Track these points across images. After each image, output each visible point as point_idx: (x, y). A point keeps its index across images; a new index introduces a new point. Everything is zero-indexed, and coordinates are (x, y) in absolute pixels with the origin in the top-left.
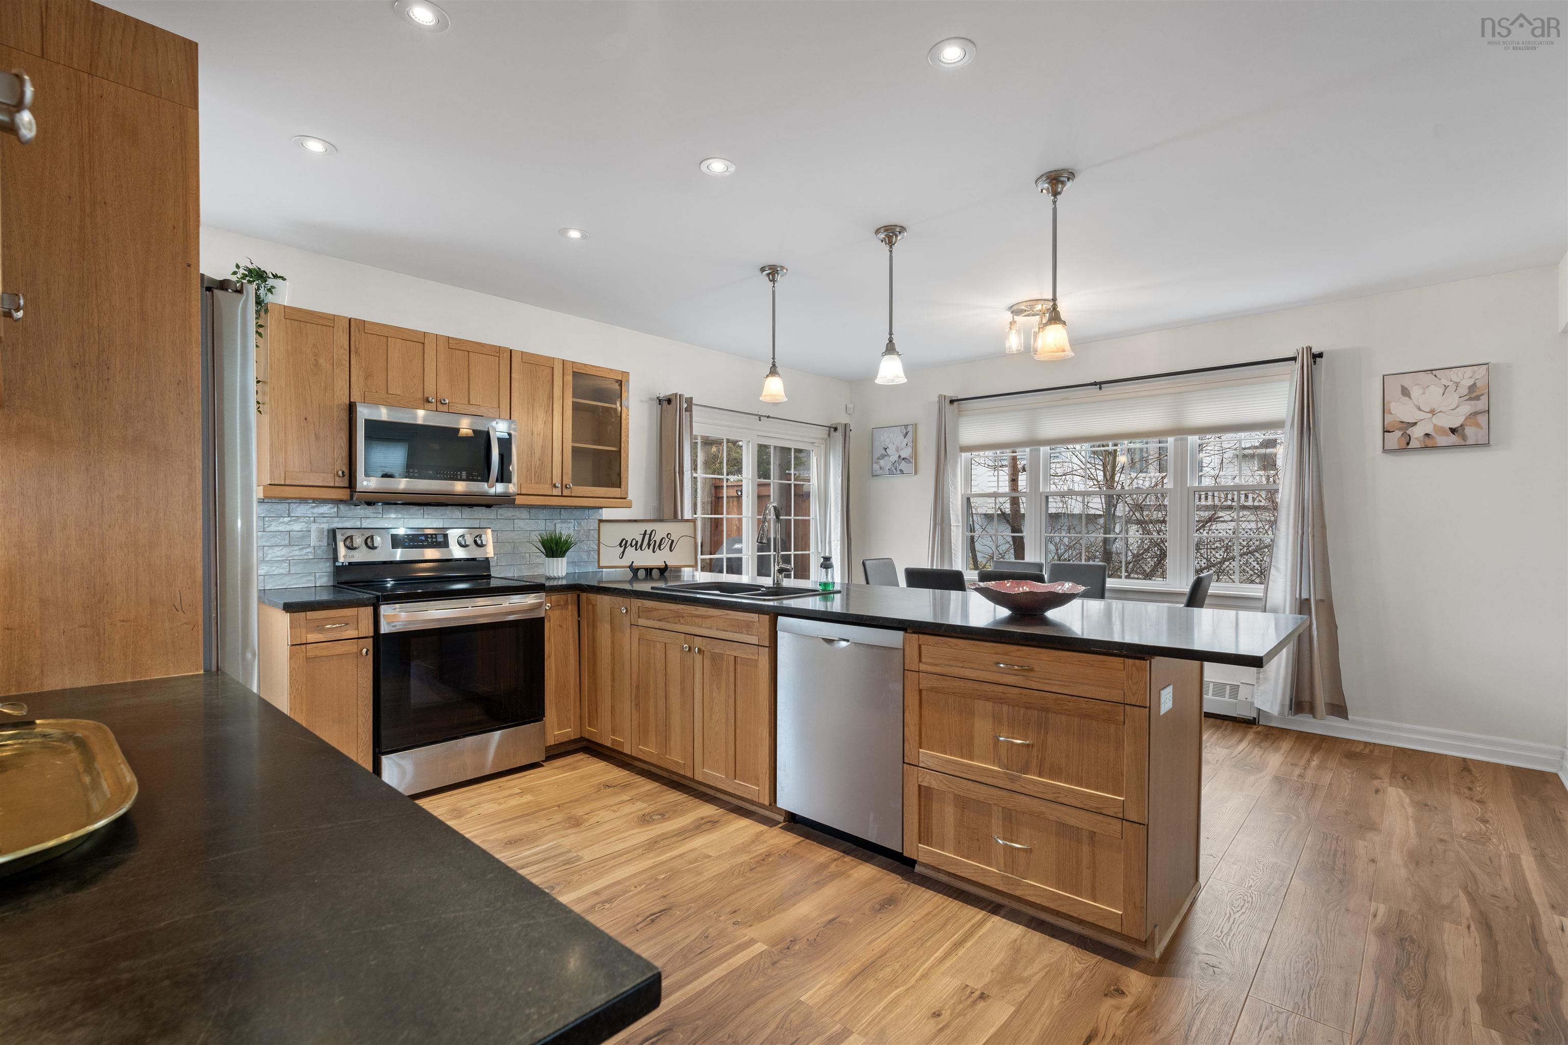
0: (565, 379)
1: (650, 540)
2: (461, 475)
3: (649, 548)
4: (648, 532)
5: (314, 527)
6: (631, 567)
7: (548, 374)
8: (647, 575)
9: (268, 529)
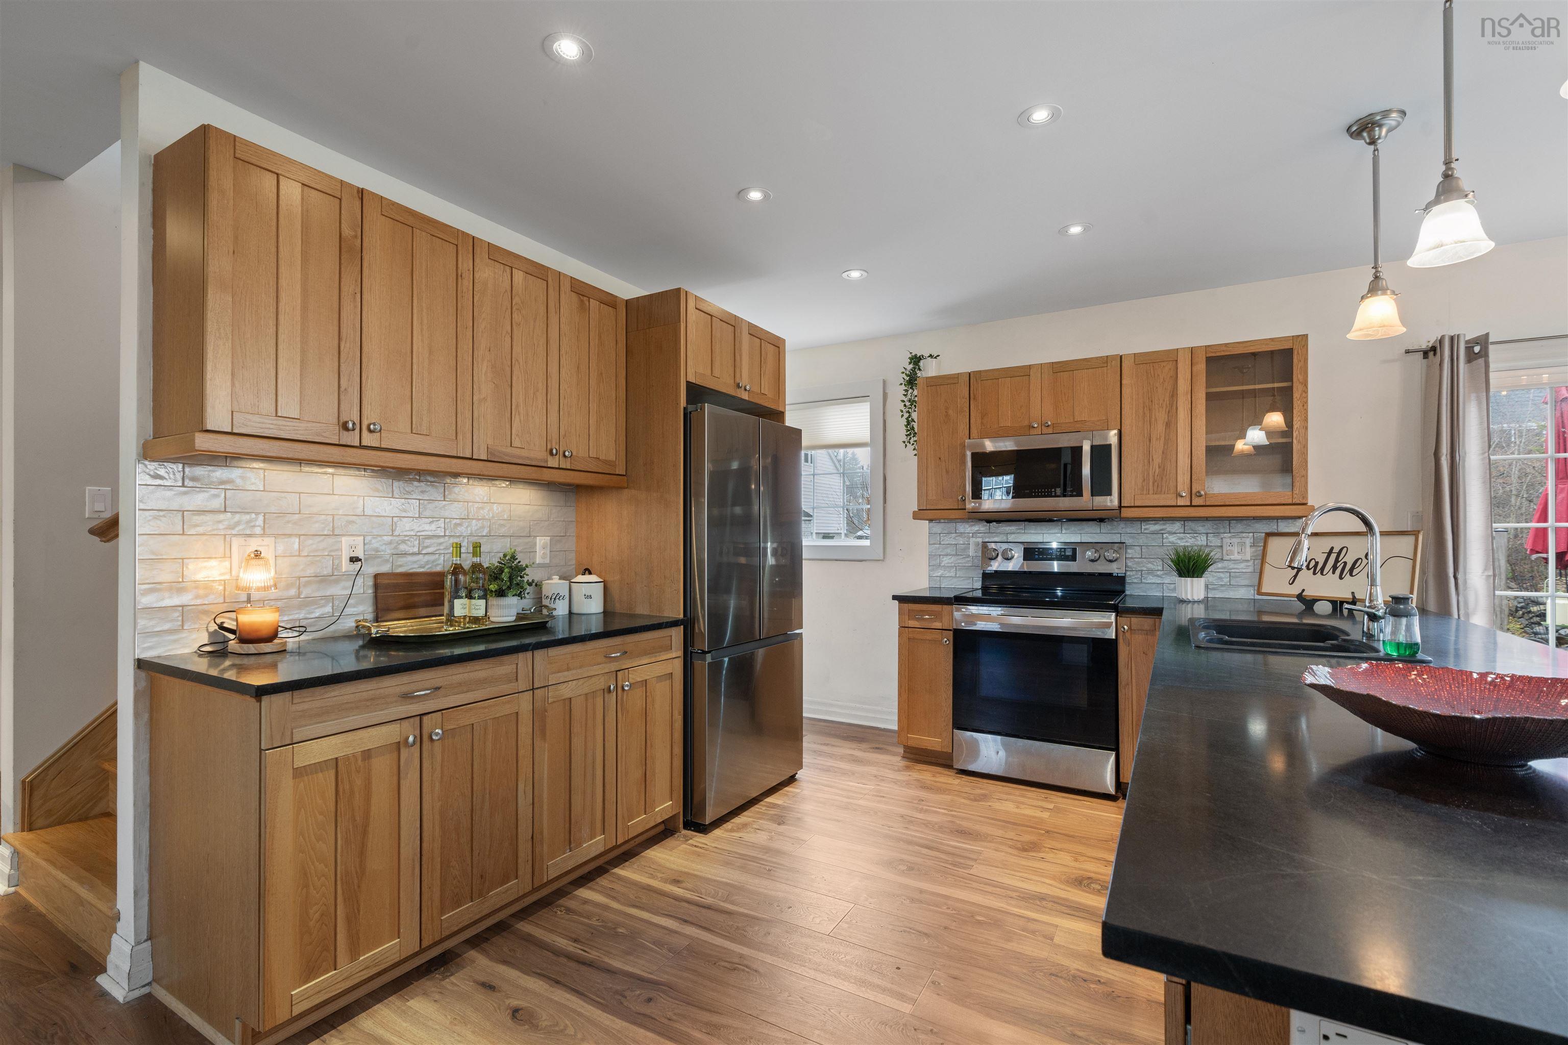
0: (1194, 369)
1: (1337, 561)
2: (1055, 491)
3: (1334, 573)
4: (1336, 550)
5: (972, 540)
6: (1300, 597)
7: (1170, 369)
8: (1335, 609)
9: (942, 543)
